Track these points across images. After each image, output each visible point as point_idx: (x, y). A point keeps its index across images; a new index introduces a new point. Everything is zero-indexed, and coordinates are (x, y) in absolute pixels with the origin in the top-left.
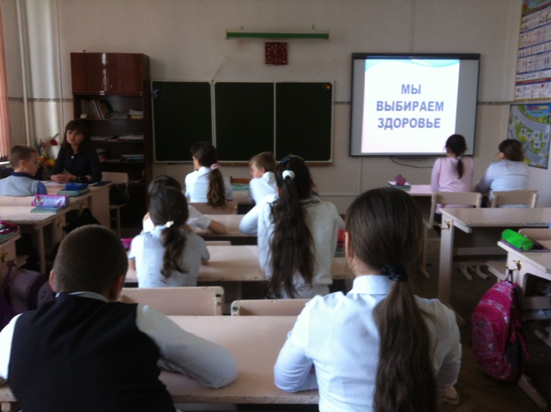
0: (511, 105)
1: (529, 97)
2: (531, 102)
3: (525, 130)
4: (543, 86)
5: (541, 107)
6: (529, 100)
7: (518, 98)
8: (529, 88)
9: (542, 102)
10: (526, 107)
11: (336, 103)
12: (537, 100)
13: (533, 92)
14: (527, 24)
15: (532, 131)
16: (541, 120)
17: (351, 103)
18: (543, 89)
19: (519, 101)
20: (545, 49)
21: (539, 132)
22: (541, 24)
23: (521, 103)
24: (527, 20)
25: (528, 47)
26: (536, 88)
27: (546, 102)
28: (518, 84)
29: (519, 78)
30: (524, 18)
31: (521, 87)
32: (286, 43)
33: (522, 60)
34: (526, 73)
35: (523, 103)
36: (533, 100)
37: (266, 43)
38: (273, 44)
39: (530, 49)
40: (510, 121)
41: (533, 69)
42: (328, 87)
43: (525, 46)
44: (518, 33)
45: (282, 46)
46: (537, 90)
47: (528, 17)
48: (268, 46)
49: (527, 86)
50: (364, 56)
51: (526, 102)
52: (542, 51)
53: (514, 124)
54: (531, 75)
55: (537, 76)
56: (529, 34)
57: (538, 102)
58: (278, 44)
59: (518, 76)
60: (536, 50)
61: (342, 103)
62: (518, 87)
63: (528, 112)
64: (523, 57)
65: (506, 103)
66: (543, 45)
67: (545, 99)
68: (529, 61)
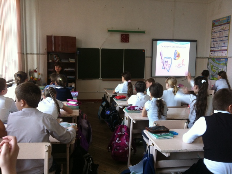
0: (208, 59)
1: (217, 56)
2: (217, 58)
3: (215, 68)
4: (222, 52)
5: (222, 60)
6: (217, 57)
7: (211, 56)
8: (216, 53)
9: (222, 58)
10: (215, 60)
11: (147, 57)
12: (220, 57)
13: (218, 54)
14: (215, 30)
15: (218, 68)
16: (222, 64)
17: (152, 57)
18: (223, 53)
19: (212, 57)
20: (223, 39)
21: (221, 69)
22: (221, 31)
23: (212, 58)
24: (214, 29)
25: (215, 38)
26: (219, 53)
27: (224, 58)
28: (211, 51)
29: (212, 49)
30: (213, 28)
31: (213, 52)
32: (129, 34)
33: (213, 43)
34: (215, 47)
35: (214, 58)
36: (218, 57)
37: (121, 34)
38: (124, 34)
39: (216, 39)
40: (208, 64)
41: (218, 46)
42: (144, 51)
43: (214, 38)
44: (211, 33)
45: (127, 36)
46: (220, 53)
47: (215, 28)
48: (122, 35)
49: (215, 52)
50: (157, 40)
51: (215, 58)
52: (222, 40)
53: (210, 65)
54: (217, 48)
55: (220, 49)
56: (216, 34)
57: (220, 58)
58: (126, 35)
59: (211, 48)
60: (218, 39)
61: (148, 57)
62: (211, 52)
63: (216, 61)
64: (213, 42)
65: (206, 58)
66: (222, 38)
67: (223, 57)
68: (216, 43)
